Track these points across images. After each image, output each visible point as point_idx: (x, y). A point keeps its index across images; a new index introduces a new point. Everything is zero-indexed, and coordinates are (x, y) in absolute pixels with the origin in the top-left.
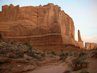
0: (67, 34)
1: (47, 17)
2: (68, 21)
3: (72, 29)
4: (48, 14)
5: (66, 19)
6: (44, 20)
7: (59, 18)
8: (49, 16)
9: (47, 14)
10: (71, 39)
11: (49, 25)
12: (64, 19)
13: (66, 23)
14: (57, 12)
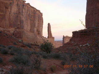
0: (32, 31)
1: (9, 14)
2: (34, 16)
3: (38, 24)
4: (11, 10)
5: (32, 13)
6: (6, 16)
7: (23, 14)
8: (11, 12)
9: (9, 10)
10: (36, 36)
11: (12, 22)
12: (29, 14)
13: (31, 17)
14: (21, 7)
